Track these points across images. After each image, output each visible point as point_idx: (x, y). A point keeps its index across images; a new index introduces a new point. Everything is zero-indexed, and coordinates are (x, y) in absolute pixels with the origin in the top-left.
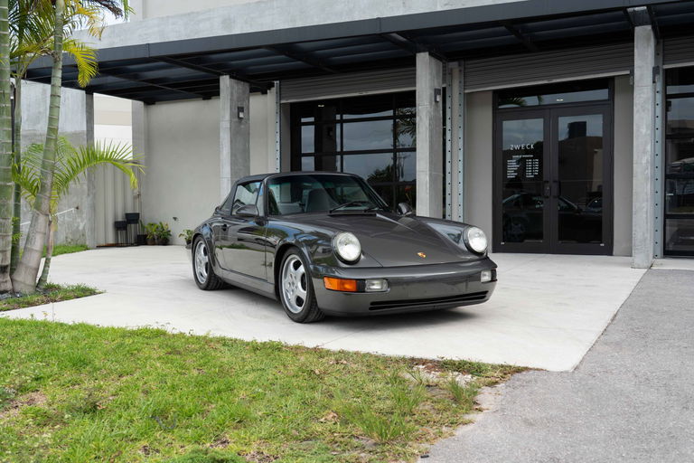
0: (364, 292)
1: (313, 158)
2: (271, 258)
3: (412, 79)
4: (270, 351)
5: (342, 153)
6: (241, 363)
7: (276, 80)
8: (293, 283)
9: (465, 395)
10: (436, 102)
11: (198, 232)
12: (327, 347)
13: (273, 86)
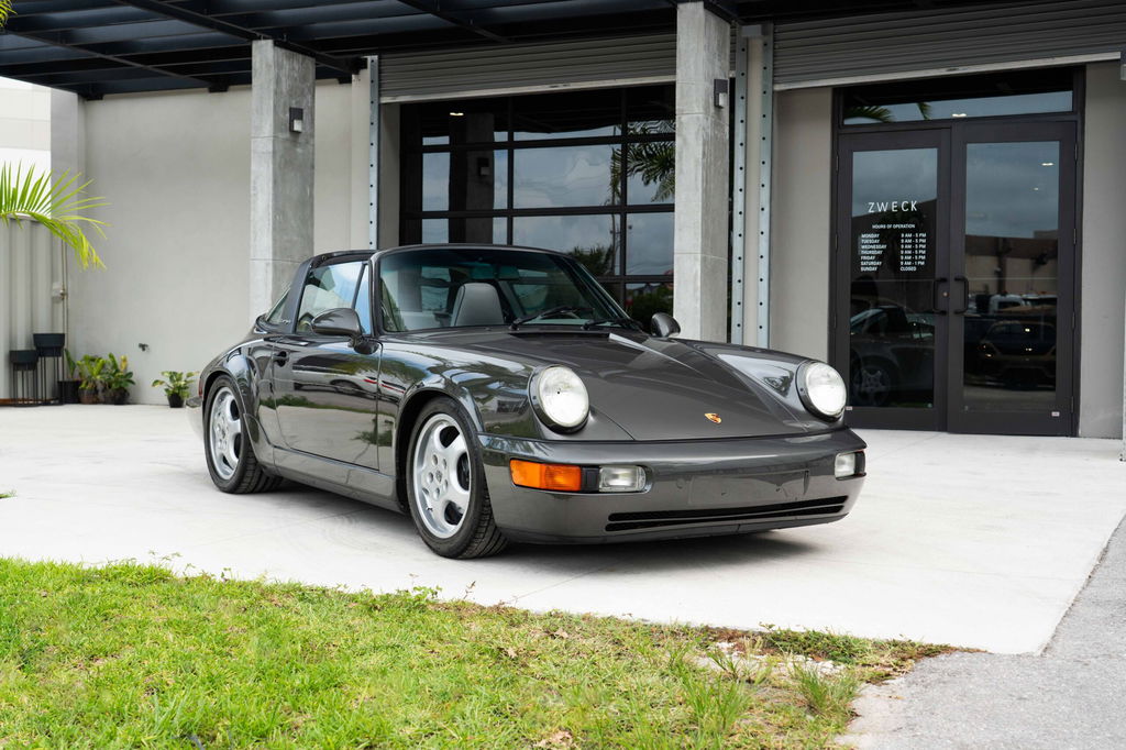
0: (598, 492)
1: (446, 221)
2: (389, 423)
3: (669, 60)
4: (403, 611)
5: (511, 213)
6: (347, 635)
7: (371, 53)
8: (440, 475)
9: (833, 698)
10: (718, 107)
11: (217, 368)
12: (521, 605)
13: (366, 67)
